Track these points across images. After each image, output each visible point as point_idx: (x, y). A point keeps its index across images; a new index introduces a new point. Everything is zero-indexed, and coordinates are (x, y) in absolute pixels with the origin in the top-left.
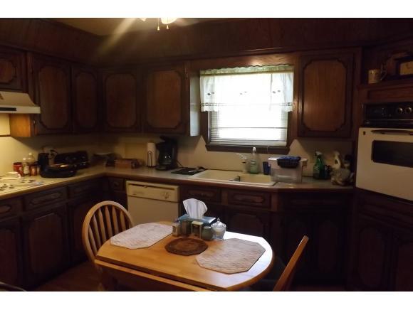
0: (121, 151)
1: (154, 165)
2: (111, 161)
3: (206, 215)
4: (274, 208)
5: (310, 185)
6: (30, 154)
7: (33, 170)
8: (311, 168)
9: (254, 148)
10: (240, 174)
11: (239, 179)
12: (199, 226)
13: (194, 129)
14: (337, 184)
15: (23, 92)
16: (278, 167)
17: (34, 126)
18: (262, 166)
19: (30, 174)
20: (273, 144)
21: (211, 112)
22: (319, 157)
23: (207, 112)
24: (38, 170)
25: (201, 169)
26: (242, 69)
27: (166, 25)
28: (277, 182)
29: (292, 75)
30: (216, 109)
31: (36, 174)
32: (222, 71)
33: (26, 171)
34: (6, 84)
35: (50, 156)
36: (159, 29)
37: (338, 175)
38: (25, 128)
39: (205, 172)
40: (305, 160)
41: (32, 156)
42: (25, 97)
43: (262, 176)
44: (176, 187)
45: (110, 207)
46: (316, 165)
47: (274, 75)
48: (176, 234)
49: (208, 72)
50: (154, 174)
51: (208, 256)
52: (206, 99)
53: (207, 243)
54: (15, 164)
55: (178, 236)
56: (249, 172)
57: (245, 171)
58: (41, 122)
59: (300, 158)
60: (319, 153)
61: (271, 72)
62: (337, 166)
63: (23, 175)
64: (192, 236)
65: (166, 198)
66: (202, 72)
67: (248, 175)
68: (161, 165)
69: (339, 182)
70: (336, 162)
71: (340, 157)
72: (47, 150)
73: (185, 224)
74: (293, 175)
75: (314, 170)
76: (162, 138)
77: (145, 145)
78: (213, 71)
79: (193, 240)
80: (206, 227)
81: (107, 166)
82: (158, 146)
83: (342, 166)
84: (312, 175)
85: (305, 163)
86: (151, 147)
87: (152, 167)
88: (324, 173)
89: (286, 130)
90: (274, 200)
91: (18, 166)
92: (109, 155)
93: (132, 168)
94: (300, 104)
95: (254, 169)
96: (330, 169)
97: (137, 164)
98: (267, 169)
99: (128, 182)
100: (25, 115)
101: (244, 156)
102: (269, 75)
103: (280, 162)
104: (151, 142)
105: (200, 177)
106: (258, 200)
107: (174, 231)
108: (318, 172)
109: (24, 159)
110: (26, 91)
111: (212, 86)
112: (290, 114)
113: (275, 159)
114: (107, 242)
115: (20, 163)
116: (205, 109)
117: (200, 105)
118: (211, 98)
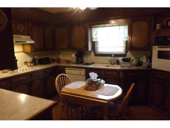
0: (61, 57)
1: (75, 62)
2: (59, 61)
3: (98, 78)
4: (121, 76)
5: (134, 68)
6: (30, 58)
7: (31, 64)
8: (134, 62)
9: (113, 55)
10: (108, 65)
11: (107, 66)
12: (95, 82)
13: (90, 48)
14: (145, 67)
15: (28, 36)
16: (122, 62)
17: (31, 48)
18: (116, 61)
19: (30, 66)
20: (120, 53)
21: (96, 42)
22: (138, 57)
23: (94, 41)
24: (33, 64)
25: (93, 63)
26: (108, 25)
27: (82, 10)
28: (122, 67)
29: (127, 26)
30: (98, 40)
31: (32, 66)
32: (100, 26)
33: (29, 64)
34: (22, 33)
35: (36, 59)
36: (80, 12)
37: (145, 64)
38: (28, 49)
39: (94, 64)
40: (133, 59)
41: (30, 59)
42: (28, 37)
43: (116, 65)
44: (84, 70)
45: (63, 76)
46: (136, 61)
47: (120, 27)
48: (87, 84)
49: (95, 26)
50: (75, 65)
51: (100, 91)
52: (94, 36)
53: (99, 87)
54: (25, 62)
55: (88, 85)
56: (111, 64)
57: (109, 63)
58: (34, 47)
59: (131, 58)
60: (138, 56)
61: (119, 25)
62: (145, 61)
63: (28, 66)
64: (93, 85)
65: (81, 74)
66: (93, 26)
67: (111, 65)
68: (78, 62)
69: (146, 67)
70: (144, 59)
71: (146, 57)
72: (36, 57)
73: (90, 81)
74: (128, 64)
75: (136, 63)
76: (77, 52)
77: (71, 55)
78: (97, 26)
79: (94, 86)
80: (98, 82)
81: (57, 63)
82: (76, 55)
83: (147, 61)
84: (135, 65)
85: (133, 60)
86: (73, 55)
87: (74, 63)
88: (140, 64)
89: (125, 48)
90: (121, 73)
91: (26, 63)
92: (57, 59)
93: (67, 63)
94: (131, 38)
95: (113, 63)
96: (142, 62)
97: (68, 62)
98: (118, 63)
99: (66, 68)
100: (28, 44)
101: (109, 58)
102: (118, 27)
103: (123, 60)
104: (74, 53)
105: (93, 66)
106: (115, 73)
107: (87, 83)
108: (137, 63)
109: (28, 60)
110: (29, 35)
111: (97, 31)
112: (127, 42)
113: (121, 59)
114: (64, 87)
115: (27, 62)
116: (94, 40)
117: (92, 39)
118: (96, 36)
